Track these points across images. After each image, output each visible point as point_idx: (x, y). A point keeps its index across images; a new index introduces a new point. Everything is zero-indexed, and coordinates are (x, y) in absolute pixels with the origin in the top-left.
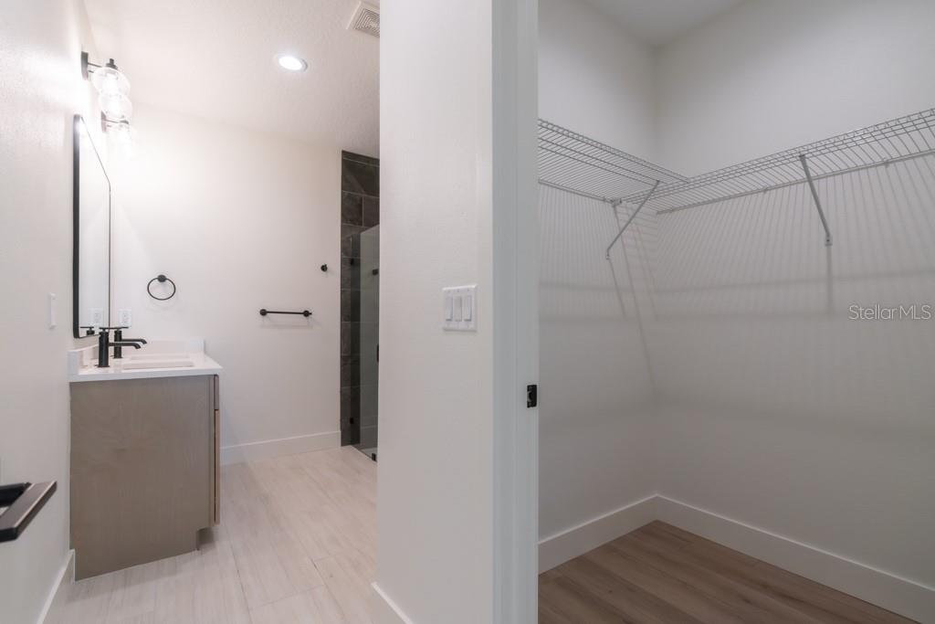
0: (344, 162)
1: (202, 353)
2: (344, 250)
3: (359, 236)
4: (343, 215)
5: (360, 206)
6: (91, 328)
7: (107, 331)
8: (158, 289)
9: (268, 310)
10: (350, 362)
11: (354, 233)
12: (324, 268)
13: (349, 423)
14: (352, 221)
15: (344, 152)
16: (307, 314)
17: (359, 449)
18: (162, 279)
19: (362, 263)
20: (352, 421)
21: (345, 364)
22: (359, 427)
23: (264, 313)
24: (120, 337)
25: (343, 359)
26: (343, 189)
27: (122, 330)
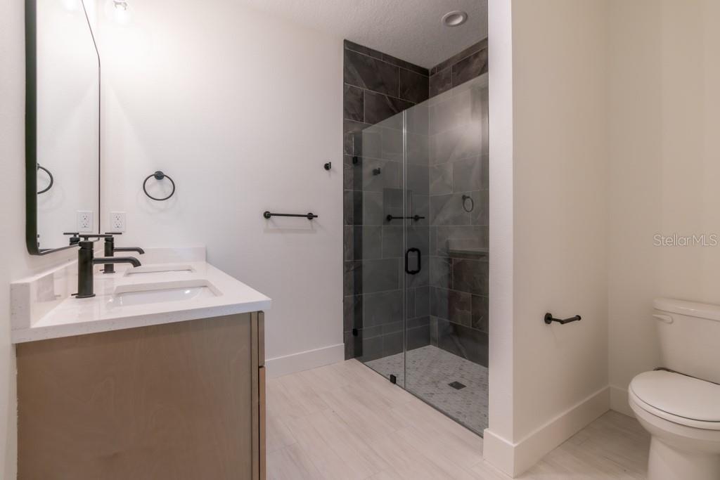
0: (346, 52)
1: (205, 262)
2: (346, 147)
3: (361, 133)
4: (345, 109)
5: (362, 100)
6: (75, 234)
7: (90, 240)
8: (155, 188)
9: (271, 212)
10: (353, 268)
11: (356, 129)
12: (327, 167)
13: (352, 335)
14: (354, 116)
15: (346, 41)
16: (310, 216)
17: (363, 362)
18: (159, 176)
19: (364, 161)
20: (355, 332)
21: (347, 271)
22: (361, 338)
23: (267, 215)
24: (112, 244)
25: (346, 265)
26: (345, 81)
27: (114, 236)
